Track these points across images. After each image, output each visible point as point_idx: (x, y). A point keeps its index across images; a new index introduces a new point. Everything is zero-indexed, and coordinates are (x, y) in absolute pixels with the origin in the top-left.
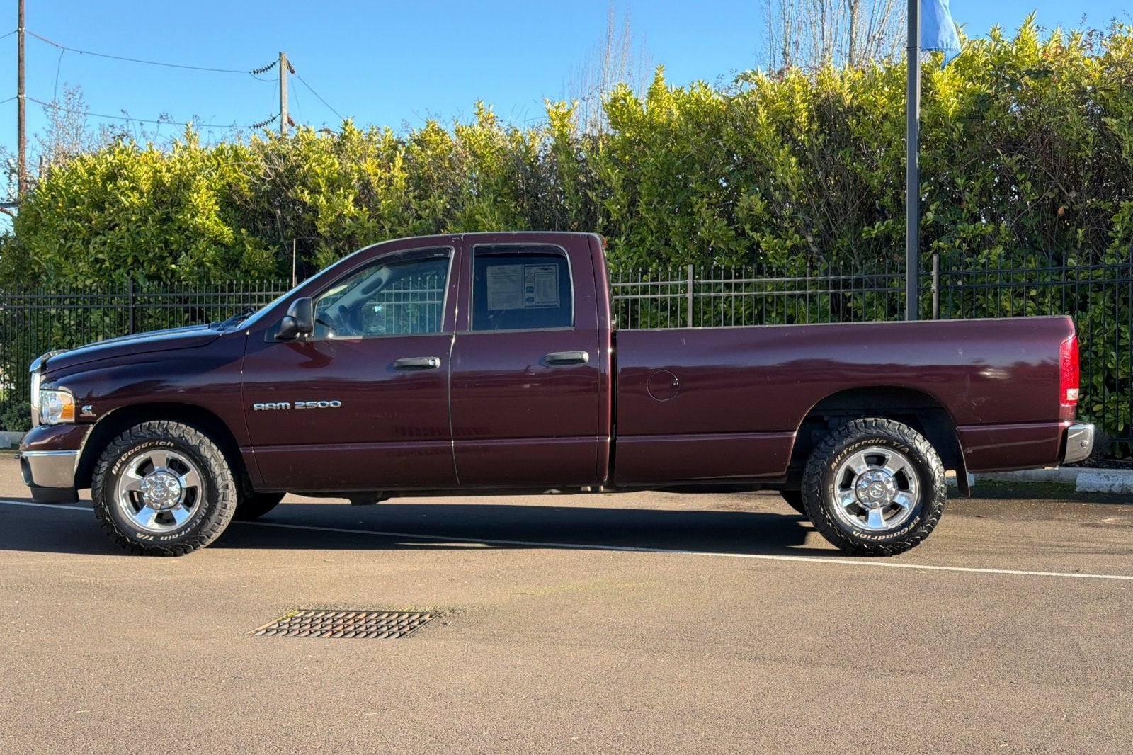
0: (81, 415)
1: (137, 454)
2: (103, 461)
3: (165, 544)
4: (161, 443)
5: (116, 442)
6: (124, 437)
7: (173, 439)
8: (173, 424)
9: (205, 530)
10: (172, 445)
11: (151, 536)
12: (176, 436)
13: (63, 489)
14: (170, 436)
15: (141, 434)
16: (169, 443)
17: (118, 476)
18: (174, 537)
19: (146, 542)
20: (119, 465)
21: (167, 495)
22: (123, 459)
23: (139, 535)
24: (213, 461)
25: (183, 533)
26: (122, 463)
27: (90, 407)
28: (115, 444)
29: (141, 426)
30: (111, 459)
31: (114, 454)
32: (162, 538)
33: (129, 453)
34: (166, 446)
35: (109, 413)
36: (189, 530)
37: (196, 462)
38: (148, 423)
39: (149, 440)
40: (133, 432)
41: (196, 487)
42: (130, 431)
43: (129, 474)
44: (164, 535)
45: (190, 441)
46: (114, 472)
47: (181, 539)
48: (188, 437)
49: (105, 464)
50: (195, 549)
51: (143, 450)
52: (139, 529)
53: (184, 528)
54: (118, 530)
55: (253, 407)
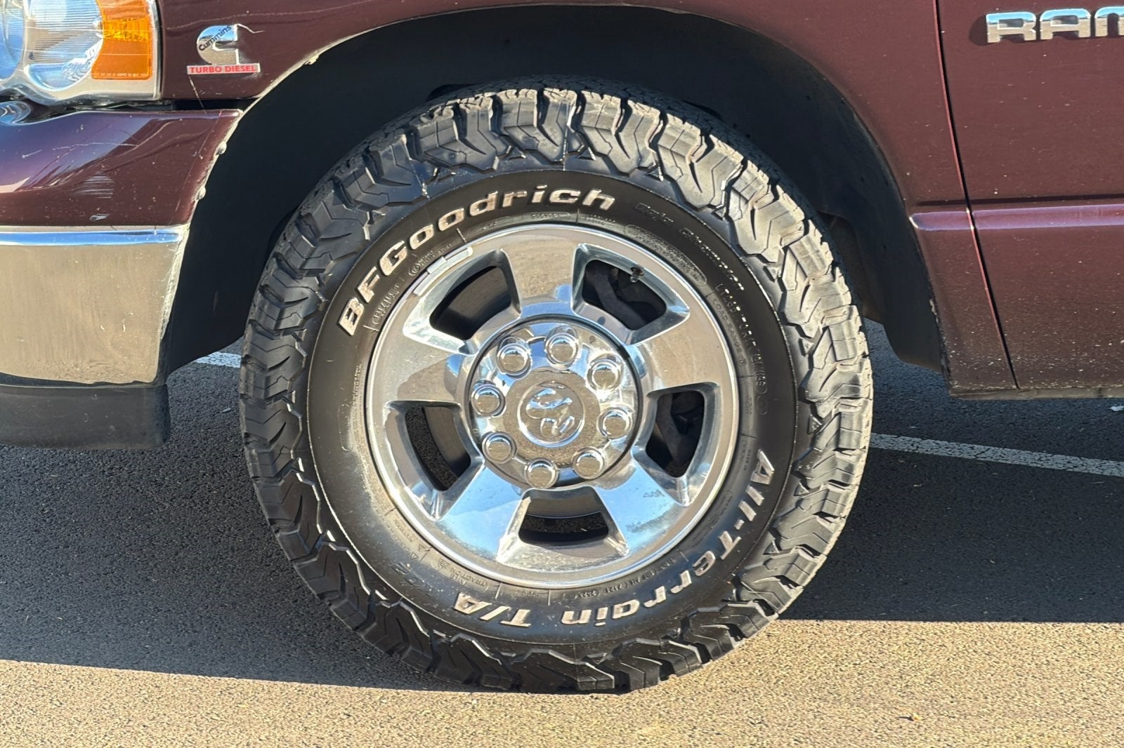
0: (192, 70)
1: (446, 242)
2: (294, 274)
3: (577, 643)
4: (555, 196)
5: (353, 190)
6: (387, 165)
7: (613, 180)
8: (603, 105)
9: (756, 582)
10: (609, 202)
11: (517, 604)
12: (625, 162)
13: (104, 391)
14: (598, 163)
15: (463, 154)
16: (594, 195)
17: (364, 342)
18: (619, 613)
19: (497, 638)
20: (368, 295)
21: (589, 430)
22: (388, 267)
23: (464, 605)
24: (791, 275)
25: (661, 594)
26: (384, 286)
27: (232, 34)
28: (343, 197)
29: (459, 115)
30: (331, 268)
31: (348, 245)
32: (568, 617)
33: (415, 243)
34: (578, 206)
35: (313, 59)
36: (687, 579)
37: (716, 278)
38: (486, 99)
39: (504, 182)
40: (428, 142)
41: (709, 387)
42: (414, 137)
43: (408, 331)
44: (572, 599)
45: (687, 185)
46: (348, 324)
47: (652, 622)
48: (676, 168)
49: (304, 288)
50: (706, 658)
51: (473, 226)
52: (462, 577)
53: (665, 568)
54: (373, 582)
55: (981, 27)
